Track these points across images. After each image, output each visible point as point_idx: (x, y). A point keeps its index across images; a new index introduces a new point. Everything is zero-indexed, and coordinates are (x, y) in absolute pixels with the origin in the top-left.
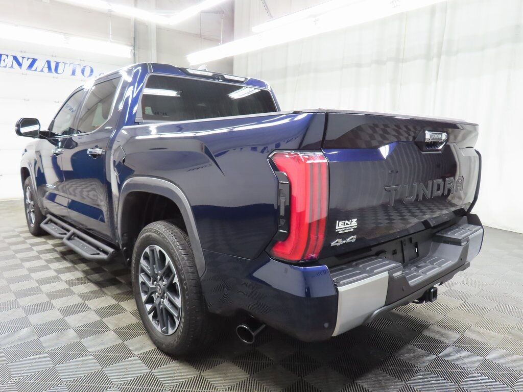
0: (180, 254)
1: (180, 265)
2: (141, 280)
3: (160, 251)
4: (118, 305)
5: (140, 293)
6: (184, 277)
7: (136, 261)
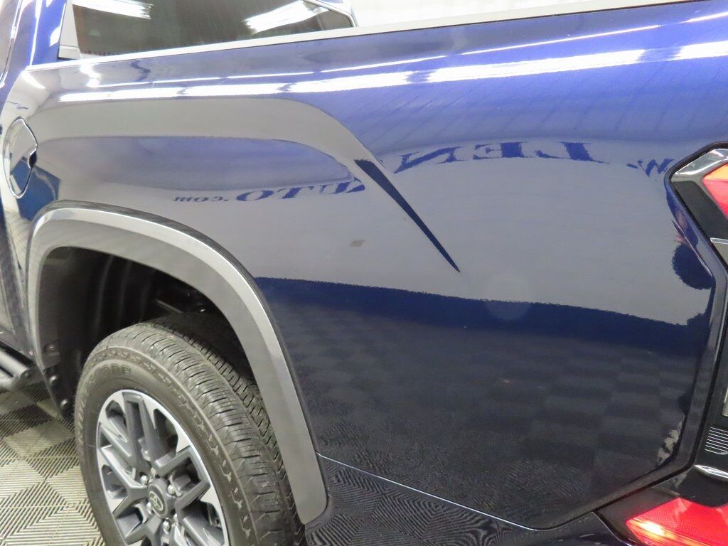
0: (228, 440)
1: (228, 469)
2: (101, 463)
3: (157, 412)
4: (46, 487)
5: (101, 489)
6: (244, 504)
7: (85, 416)
